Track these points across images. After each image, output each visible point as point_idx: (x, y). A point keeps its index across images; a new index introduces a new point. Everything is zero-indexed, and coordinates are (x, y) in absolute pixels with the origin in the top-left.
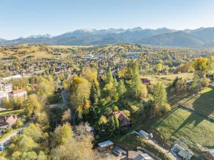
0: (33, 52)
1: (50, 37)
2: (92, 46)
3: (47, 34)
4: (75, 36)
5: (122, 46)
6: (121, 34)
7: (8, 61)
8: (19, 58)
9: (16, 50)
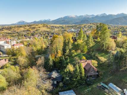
0: (40, 27)
1: (51, 21)
2: (74, 25)
3: (49, 19)
4: (64, 19)
5: (93, 24)
6: (93, 18)
7: (25, 32)
8: (31, 31)
9: (30, 26)
